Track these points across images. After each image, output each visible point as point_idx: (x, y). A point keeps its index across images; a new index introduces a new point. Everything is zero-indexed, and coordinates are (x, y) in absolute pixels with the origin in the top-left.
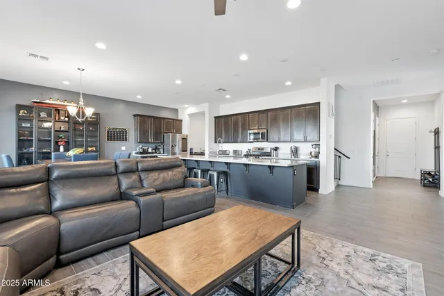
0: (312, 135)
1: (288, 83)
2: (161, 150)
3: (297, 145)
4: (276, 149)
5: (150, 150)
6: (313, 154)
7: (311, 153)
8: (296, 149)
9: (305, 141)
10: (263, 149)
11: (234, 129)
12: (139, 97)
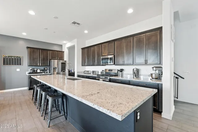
0: (152, 59)
1: (130, 11)
2: (48, 71)
3: (138, 67)
4: (122, 70)
5: (39, 71)
6: (154, 76)
7: (152, 75)
8: (138, 71)
9: (146, 63)
10: (111, 70)
11: (93, 56)
12: (24, 34)
